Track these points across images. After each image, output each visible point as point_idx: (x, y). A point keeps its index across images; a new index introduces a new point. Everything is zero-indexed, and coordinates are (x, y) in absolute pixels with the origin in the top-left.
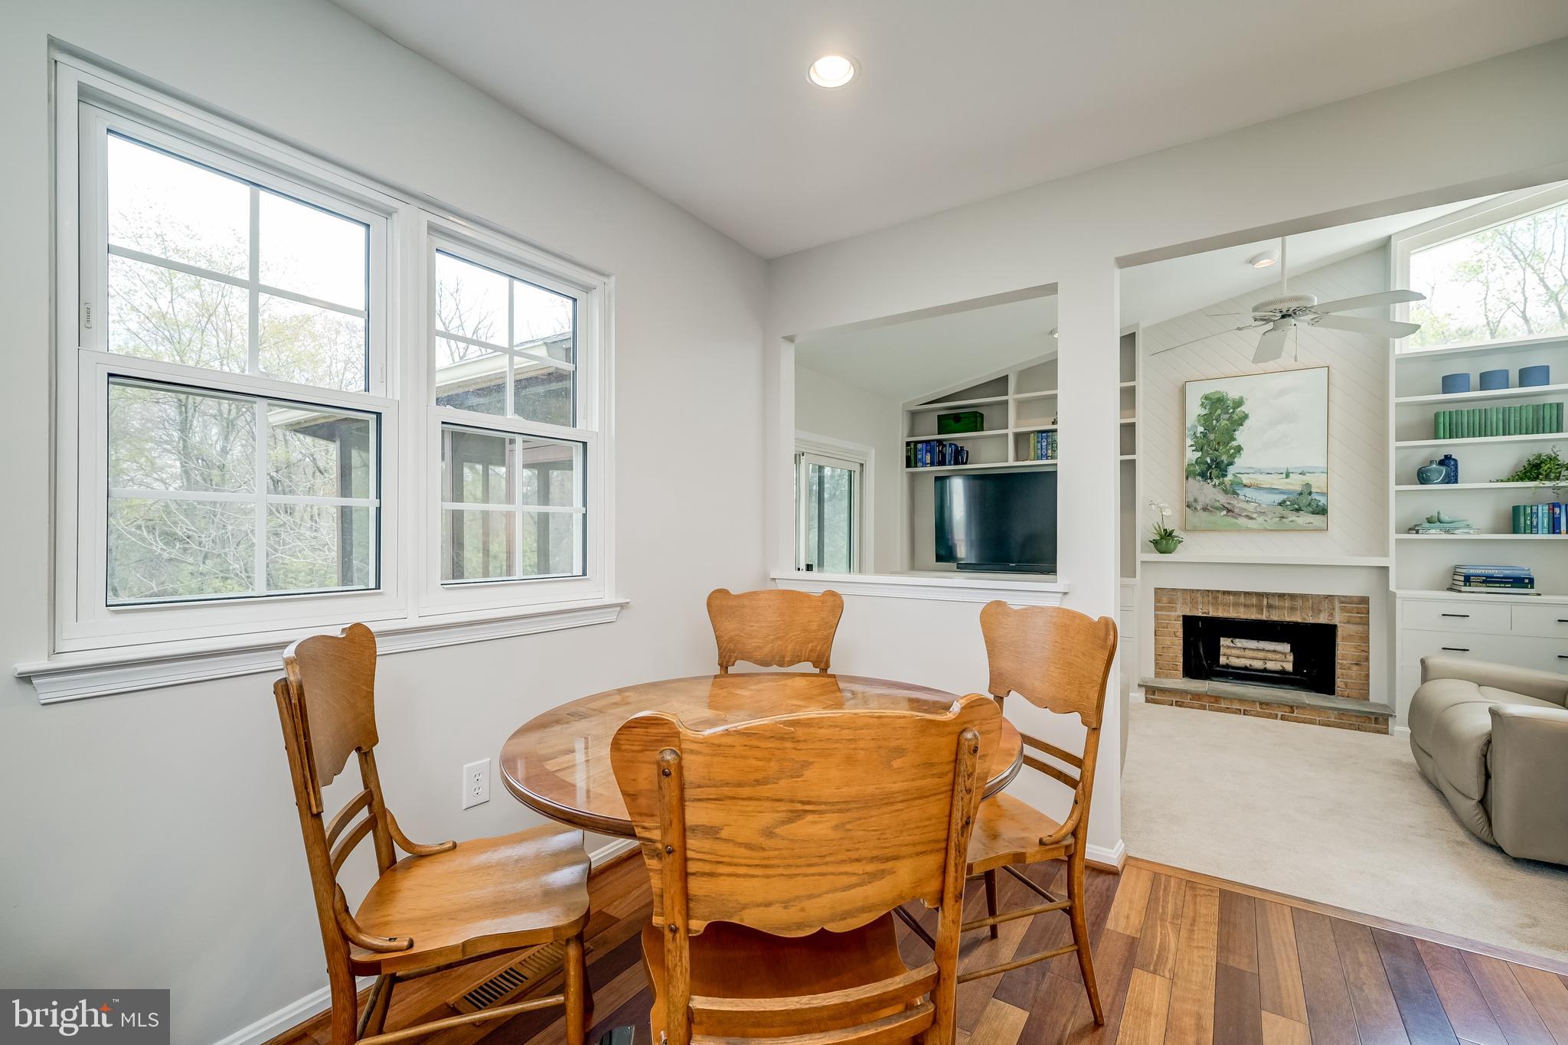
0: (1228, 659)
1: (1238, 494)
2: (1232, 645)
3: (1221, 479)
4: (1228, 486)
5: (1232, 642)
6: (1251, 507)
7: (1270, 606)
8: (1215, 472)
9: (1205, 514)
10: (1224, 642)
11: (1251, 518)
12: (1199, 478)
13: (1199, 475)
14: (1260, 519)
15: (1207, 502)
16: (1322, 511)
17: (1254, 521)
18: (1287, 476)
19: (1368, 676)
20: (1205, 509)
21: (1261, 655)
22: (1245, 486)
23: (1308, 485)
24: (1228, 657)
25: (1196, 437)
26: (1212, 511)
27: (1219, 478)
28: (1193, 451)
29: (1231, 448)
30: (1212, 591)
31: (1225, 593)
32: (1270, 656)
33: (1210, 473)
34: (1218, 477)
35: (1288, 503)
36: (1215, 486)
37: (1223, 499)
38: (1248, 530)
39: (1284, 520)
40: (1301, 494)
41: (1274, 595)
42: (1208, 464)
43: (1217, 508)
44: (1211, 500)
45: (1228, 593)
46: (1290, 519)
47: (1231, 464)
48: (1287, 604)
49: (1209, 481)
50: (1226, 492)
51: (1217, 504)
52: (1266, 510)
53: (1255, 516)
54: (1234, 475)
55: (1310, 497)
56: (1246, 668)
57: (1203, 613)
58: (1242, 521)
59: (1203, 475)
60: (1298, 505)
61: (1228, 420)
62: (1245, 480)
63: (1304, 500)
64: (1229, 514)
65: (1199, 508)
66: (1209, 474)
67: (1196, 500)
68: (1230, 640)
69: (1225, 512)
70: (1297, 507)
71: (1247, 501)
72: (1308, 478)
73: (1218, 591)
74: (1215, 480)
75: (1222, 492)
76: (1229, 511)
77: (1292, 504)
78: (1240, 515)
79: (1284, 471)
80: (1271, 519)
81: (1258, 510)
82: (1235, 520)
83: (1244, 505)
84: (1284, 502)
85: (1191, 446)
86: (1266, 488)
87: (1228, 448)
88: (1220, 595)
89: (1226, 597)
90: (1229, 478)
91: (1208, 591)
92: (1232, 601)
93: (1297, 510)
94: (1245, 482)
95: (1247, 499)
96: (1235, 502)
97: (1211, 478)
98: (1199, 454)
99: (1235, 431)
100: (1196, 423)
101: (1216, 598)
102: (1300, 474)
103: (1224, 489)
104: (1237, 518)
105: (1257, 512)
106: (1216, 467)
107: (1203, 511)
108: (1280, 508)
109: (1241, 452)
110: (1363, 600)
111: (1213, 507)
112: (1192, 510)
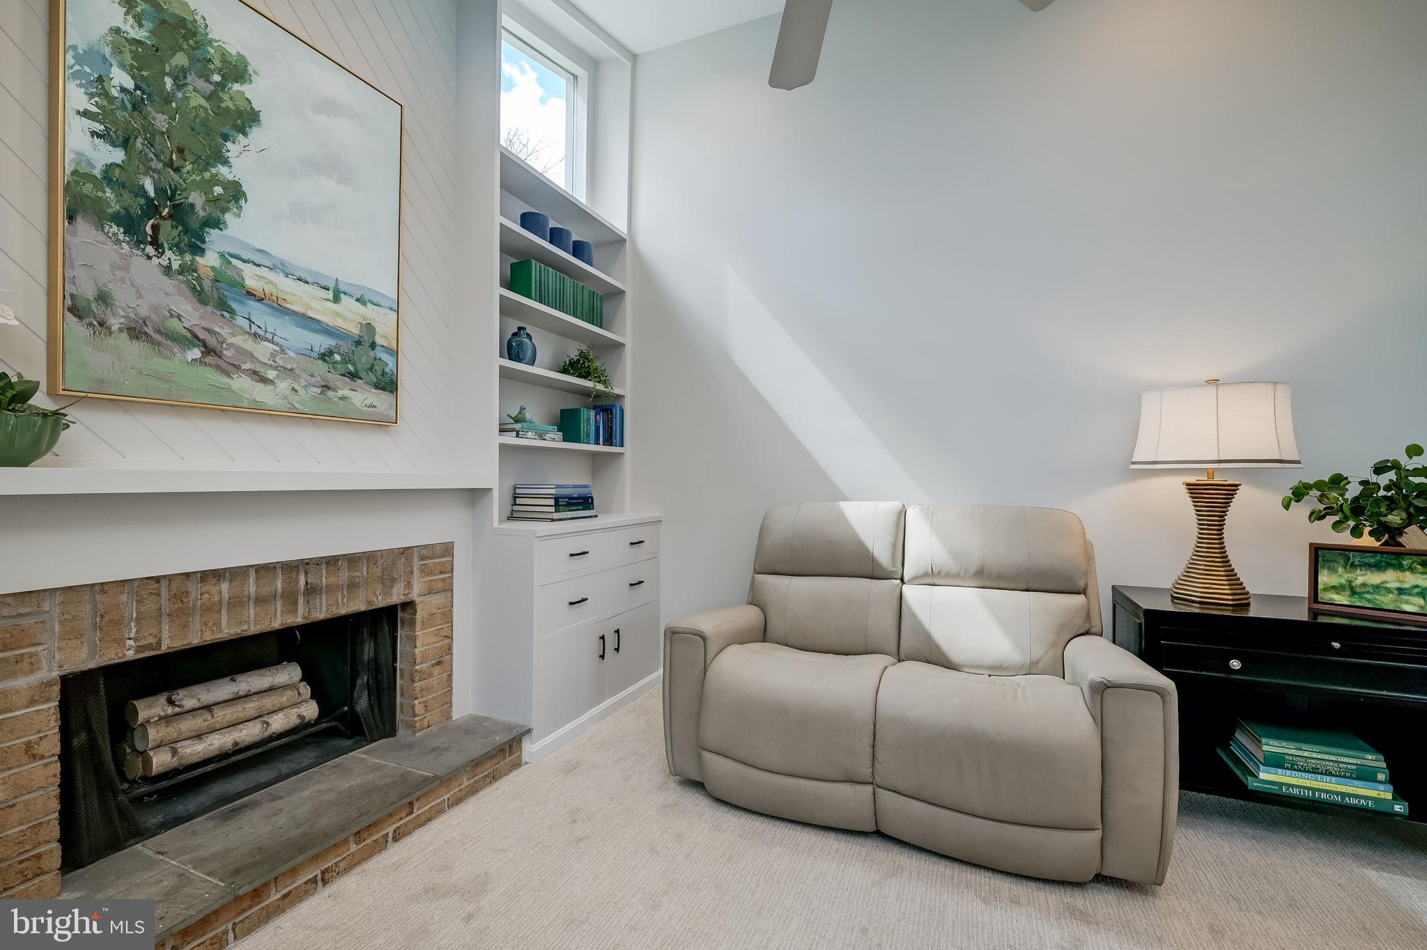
0: (174, 752)
1: (232, 312)
2: (170, 710)
3: (188, 257)
4: (206, 283)
5: (171, 702)
6: (263, 351)
7: (311, 591)
8: (168, 232)
9: (134, 349)
10: (149, 710)
11: (264, 380)
12: (115, 229)
13: (116, 219)
14: (284, 385)
15: (144, 311)
16: (389, 385)
17: (270, 387)
18: (336, 299)
19: (450, 676)
20: (135, 332)
21: (251, 707)
22: (250, 294)
23: (369, 328)
24: (171, 745)
25: (105, 94)
26: (159, 344)
27: (181, 253)
28: (95, 133)
29: (215, 180)
30: (170, 578)
31: (205, 576)
32: (269, 702)
33: (155, 228)
34: (178, 248)
35: (337, 357)
36: (167, 270)
37: (191, 315)
38: (257, 413)
39: (330, 394)
40: (358, 343)
41: (318, 562)
42: (149, 200)
43: (173, 337)
44: (156, 309)
45: (217, 575)
46: (341, 393)
47: (216, 224)
48: (344, 576)
49: (150, 250)
50: (200, 296)
51: (174, 324)
52: (295, 366)
53: (271, 374)
54: (222, 255)
55: (372, 353)
56: (223, 756)
57: (139, 649)
58: (241, 383)
59: (131, 225)
60: (354, 365)
61: (208, 98)
62: (252, 278)
63: (364, 357)
64: (209, 359)
65: (115, 323)
66: (149, 230)
67: (103, 298)
68: (162, 699)
69: (196, 353)
70: (351, 368)
71: (255, 335)
72: (370, 313)
73: (187, 575)
74: (168, 253)
75: (187, 291)
76: (208, 351)
77: (345, 361)
78: (237, 367)
79: (331, 285)
80: (306, 386)
81: (280, 361)
82: (224, 380)
83: (248, 344)
84: (330, 353)
85: (87, 114)
86: (295, 313)
87: (207, 175)
88: (194, 588)
89: (211, 587)
90: (209, 260)
91: (157, 579)
92: (226, 596)
93: (353, 376)
94: (250, 283)
95: (254, 328)
96: (225, 331)
97: (155, 243)
98: (118, 156)
99: (226, 138)
100: (106, 50)
101: (179, 597)
102: (357, 300)
103: (194, 288)
104: (228, 374)
105: (276, 368)
106: (171, 216)
107: (125, 335)
108: (322, 367)
109: (242, 202)
110: (447, 549)
111: (159, 332)
112: (91, 324)
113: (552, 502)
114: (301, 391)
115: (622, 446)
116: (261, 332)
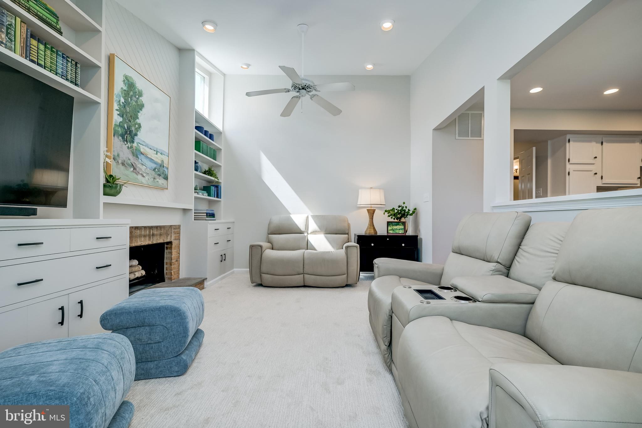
1: (138, 158)
3: (132, 144)
4: (134, 151)
6: (143, 168)
8: (129, 138)
9: (122, 168)
11: (143, 176)
12: (120, 138)
13: (121, 135)
14: (147, 178)
15: (124, 159)
16: (166, 178)
17: (145, 178)
18: (157, 154)
20: (123, 164)
22: (142, 153)
23: (163, 162)
25: (120, 105)
26: (126, 167)
28: (118, 114)
29: (136, 124)
33: (127, 137)
34: (130, 142)
35: (157, 170)
36: (128, 148)
37: (132, 160)
38: (142, 186)
39: (155, 180)
40: (161, 166)
42: (125, 129)
43: (129, 165)
44: (126, 158)
46: (157, 180)
47: (136, 135)
49: (126, 143)
50: (133, 154)
51: (129, 162)
52: (149, 172)
53: (145, 175)
54: (137, 143)
55: (163, 169)
58: (139, 178)
59: (123, 137)
60: (160, 172)
61: (136, 102)
64: (134, 171)
65: (120, 162)
66: (125, 138)
67: (118, 155)
69: (132, 169)
71: (142, 164)
72: (163, 157)
74: (128, 143)
75: (131, 154)
76: (134, 169)
78: (139, 173)
79: (156, 150)
80: (151, 178)
81: (146, 171)
82: (137, 176)
83: (141, 167)
84: (155, 169)
85: (117, 110)
86: (149, 158)
87: (135, 122)
90: (135, 145)
93: (159, 175)
94: (142, 150)
96: (137, 163)
97: (127, 141)
98: (121, 119)
99: (138, 112)
100: (120, 94)
102: (161, 154)
103: (132, 152)
104: (137, 175)
105: (145, 173)
106: (129, 133)
107: (121, 165)
108: (154, 173)
109: (141, 128)
110: (179, 227)
111: (127, 164)
112: (116, 162)
113: (205, 214)
114: (150, 180)
115: (221, 198)
116: (143, 163)
